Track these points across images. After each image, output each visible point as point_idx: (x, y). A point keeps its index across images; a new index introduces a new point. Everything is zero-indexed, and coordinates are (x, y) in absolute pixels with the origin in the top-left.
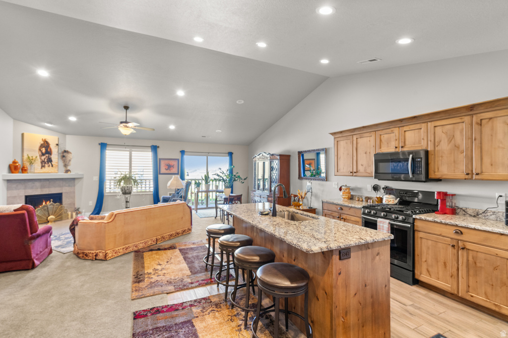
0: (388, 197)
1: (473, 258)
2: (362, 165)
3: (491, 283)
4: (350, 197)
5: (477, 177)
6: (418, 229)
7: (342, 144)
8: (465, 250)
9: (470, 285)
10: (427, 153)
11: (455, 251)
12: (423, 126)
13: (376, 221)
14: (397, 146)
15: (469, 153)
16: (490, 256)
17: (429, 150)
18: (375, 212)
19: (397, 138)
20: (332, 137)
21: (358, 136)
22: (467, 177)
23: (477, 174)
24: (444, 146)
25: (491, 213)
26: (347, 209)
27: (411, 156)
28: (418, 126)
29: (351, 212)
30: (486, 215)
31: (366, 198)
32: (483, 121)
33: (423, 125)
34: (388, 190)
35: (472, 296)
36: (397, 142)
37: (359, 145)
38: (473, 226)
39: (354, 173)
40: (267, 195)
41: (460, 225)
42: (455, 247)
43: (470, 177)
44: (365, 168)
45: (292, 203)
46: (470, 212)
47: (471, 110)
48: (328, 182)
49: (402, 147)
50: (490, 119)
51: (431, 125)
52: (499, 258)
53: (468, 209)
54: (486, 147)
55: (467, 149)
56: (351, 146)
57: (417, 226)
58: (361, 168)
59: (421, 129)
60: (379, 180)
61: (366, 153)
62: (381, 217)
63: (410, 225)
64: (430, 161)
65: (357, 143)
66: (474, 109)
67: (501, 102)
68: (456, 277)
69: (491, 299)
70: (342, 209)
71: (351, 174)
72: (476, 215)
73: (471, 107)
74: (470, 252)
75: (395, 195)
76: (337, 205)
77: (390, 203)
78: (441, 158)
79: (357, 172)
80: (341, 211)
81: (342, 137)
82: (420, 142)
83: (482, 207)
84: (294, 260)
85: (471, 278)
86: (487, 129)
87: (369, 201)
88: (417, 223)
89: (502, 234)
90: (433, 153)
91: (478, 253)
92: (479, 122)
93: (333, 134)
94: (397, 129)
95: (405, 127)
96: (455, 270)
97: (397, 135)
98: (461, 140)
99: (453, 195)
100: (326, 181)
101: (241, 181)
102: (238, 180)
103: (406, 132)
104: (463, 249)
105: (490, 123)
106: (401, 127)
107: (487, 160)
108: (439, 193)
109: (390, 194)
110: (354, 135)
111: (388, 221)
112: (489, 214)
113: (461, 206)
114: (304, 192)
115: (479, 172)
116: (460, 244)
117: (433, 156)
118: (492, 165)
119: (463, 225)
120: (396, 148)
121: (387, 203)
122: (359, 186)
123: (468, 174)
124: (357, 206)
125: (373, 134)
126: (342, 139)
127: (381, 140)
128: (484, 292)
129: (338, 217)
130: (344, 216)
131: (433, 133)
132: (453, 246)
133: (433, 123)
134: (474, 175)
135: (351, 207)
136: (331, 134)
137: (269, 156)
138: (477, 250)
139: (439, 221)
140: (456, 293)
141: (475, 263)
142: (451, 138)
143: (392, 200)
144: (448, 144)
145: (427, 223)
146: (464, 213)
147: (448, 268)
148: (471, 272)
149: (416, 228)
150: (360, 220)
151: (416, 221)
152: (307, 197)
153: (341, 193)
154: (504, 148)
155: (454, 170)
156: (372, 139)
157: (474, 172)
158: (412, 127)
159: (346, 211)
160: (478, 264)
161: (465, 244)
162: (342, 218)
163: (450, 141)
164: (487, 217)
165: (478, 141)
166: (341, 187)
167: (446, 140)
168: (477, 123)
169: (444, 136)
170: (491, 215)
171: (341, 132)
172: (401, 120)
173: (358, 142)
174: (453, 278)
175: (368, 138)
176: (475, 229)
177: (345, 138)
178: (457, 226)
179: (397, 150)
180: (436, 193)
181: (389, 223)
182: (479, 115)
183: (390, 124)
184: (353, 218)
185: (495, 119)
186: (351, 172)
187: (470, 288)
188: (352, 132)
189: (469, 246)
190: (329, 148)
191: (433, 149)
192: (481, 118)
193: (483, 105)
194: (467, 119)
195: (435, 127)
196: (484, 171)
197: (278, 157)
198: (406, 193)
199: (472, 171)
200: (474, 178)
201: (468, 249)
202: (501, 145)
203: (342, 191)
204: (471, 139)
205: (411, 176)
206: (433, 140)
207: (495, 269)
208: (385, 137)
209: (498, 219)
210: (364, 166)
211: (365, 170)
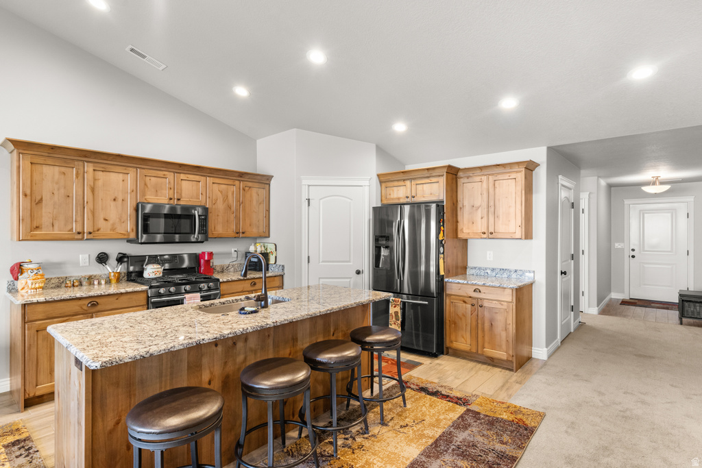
0: (152, 267)
2: (106, 220)
5: (244, 235)
10: (206, 210)
12: (203, 179)
14: (171, 197)
15: (238, 215)
17: (208, 207)
19: (172, 187)
21: (98, 167)
22: (237, 235)
23: (243, 233)
24: (220, 206)
27: (196, 212)
28: (197, 178)
30: (228, 268)
32: (246, 188)
33: (203, 177)
36: (172, 191)
37: (100, 183)
39: (86, 235)
43: (239, 235)
44: (113, 224)
47: (241, 176)
49: (178, 199)
50: (250, 187)
51: (209, 180)
53: (216, 267)
54: (247, 210)
55: (236, 211)
56: (76, 182)
58: (101, 223)
59: (200, 181)
61: (114, 200)
65: (95, 180)
66: (243, 176)
67: (259, 177)
70: (97, 303)
71: (79, 236)
73: (240, 174)
78: (217, 217)
79: (93, 232)
81: (50, 158)
82: (198, 197)
83: (226, 263)
86: (248, 196)
90: (211, 211)
92: (244, 188)
94: (172, 174)
95: (182, 175)
97: (172, 182)
98: (232, 201)
103: (183, 181)
105: (249, 191)
106: (177, 173)
107: (248, 221)
109: (153, 263)
110: (88, 162)
111: (198, 295)
115: (244, 231)
117: (210, 215)
118: (250, 225)
123: (237, 233)
125: (132, 172)
126: (49, 161)
127: (145, 184)
131: (211, 190)
133: (212, 178)
134: (241, 234)
136: (10, 141)
142: (226, 198)
144: (223, 203)
156: (130, 178)
158: (191, 177)
163: (224, 201)
165: (243, 204)
166: (21, 265)
167: (222, 199)
169: (220, 193)
173: (98, 177)
175: (121, 175)
179: (172, 202)
182: (245, 182)
183: (163, 165)
185: (253, 189)
186: (79, 233)
188: (83, 156)
191: (211, 206)
192: (245, 185)
193: (247, 175)
194: (237, 183)
195: (213, 183)
196: (246, 230)
199: (240, 230)
200: (241, 236)
202: (255, 210)
204: (239, 202)
205: (196, 236)
206: (211, 197)
208: (152, 181)
210: (111, 222)
211: (113, 229)
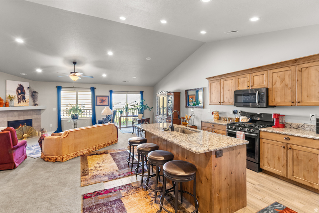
1: (296, 155)
2: (226, 98)
3: (307, 170)
4: (218, 118)
5: (299, 104)
6: (262, 137)
7: (214, 84)
8: (292, 149)
9: (294, 171)
10: (267, 89)
11: (285, 150)
13: (236, 133)
14: (249, 85)
15: (294, 89)
16: (307, 153)
17: (269, 87)
18: (235, 127)
19: (249, 80)
20: (207, 81)
21: (224, 80)
22: (292, 104)
23: (299, 102)
24: (278, 85)
25: (307, 126)
26: (218, 125)
27: (257, 91)
28: (262, 73)
29: (220, 127)
30: (304, 127)
31: (229, 118)
32: (303, 69)
33: (265, 72)
34: (243, 113)
35: (296, 178)
36: (249, 83)
37: (225, 85)
38: (296, 135)
39: (221, 103)
40: (166, 118)
41: (289, 134)
42: (285, 148)
43: (295, 104)
44: (229, 99)
45: (182, 123)
46: (294, 126)
47: (295, 62)
48: (204, 109)
49: (252, 86)
50: (307, 67)
51: (270, 72)
52: (312, 154)
53: (292, 124)
54: (304, 85)
55: (292, 87)
56: (219, 86)
57: (261, 135)
58: (226, 100)
59: (264, 74)
60: (237, 107)
61: (229, 90)
62: (239, 131)
63: (257, 135)
64: (269, 95)
66: (297, 61)
67: (314, 57)
68: (286, 167)
69: (307, 179)
70: (214, 126)
71: (220, 104)
72: (298, 128)
73: (295, 61)
74: (295, 151)
75: (247, 116)
76: (211, 123)
77: (244, 121)
78: (276, 93)
79: (223, 102)
80: (213, 127)
81: (214, 80)
82: (263, 83)
83: (301, 122)
84: (186, 159)
85: (295, 167)
86: (305, 74)
87: (231, 120)
88: (261, 134)
89: (314, 139)
90: (271, 90)
91: (299, 151)
92: (300, 70)
93: (208, 78)
94: (249, 74)
95: (253, 74)
96: (285, 162)
97: (249, 78)
98: (289, 81)
99: (283, 116)
100: (204, 108)
101: (149, 109)
102: (147, 109)
103: (255, 77)
104: (290, 149)
105: (307, 70)
106: (251, 73)
107: (305, 94)
108: (275, 114)
109: (244, 116)
110: (222, 79)
111: (243, 133)
112: (305, 127)
113: (288, 123)
114: (189, 116)
115: (300, 101)
116: (289, 146)
117: (271, 91)
118: (308, 96)
119: (290, 134)
120: (248, 86)
121: (242, 121)
122: (224, 111)
123: (293, 102)
124: (223, 124)
125: (233, 78)
126: (214, 81)
127: (238, 82)
128: (303, 175)
129: (212, 131)
130: (215, 130)
131: (271, 77)
132: (284, 147)
133: (271, 70)
134: (297, 103)
135: (220, 124)
136: (206, 78)
137: (167, 93)
138: (299, 149)
139: (275, 132)
140: (286, 176)
141: (298, 157)
142: (283, 80)
143: (245, 119)
144: (281, 84)
145: (268, 133)
146: (290, 126)
147: (280, 161)
148: (295, 163)
149: (260, 137)
150: (226, 133)
151: (261, 132)
152: (191, 119)
153: (213, 116)
154: (315, 86)
155: (285, 100)
156: (233, 81)
157: (297, 101)
158: (259, 73)
159: (216, 127)
160: (300, 158)
161: (291, 146)
162: (214, 132)
163: (282, 82)
164: (304, 129)
165: (299, 82)
166: (213, 112)
167: (280, 81)
168: (299, 71)
169: (278, 78)
170: (307, 128)
171: (213, 77)
172: (251, 69)
173: (224, 83)
174: (284, 166)
175: (230, 81)
176: (297, 136)
177: (215, 81)
178: (286, 135)
179: (249, 88)
180: (273, 114)
181: (244, 134)
182: (300, 65)
183: (244, 72)
184: (221, 132)
185: (310, 68)
186: (219, 103)
187: (295, 173)
188: (220, 77)
189: (294, 147)
190: (205, 88)
191: (271, 87)
192: (302, 67)
193: (303, 59)
194: (293, 68)
195: (273, 73)
196: (303, 100)
197: (173, 94)
198: (254, 115)
199: (296, 100)
200: (297, 105)
201: (293, 149)
202: (314, 84)
203: (214, 114)
204: (295, 80)
205: (257, 104)
206: (271, 82)
207: (310, 161)
208: (241, 80)
209: (311, 130)
210: (228, 98)
211: (228, 101)
